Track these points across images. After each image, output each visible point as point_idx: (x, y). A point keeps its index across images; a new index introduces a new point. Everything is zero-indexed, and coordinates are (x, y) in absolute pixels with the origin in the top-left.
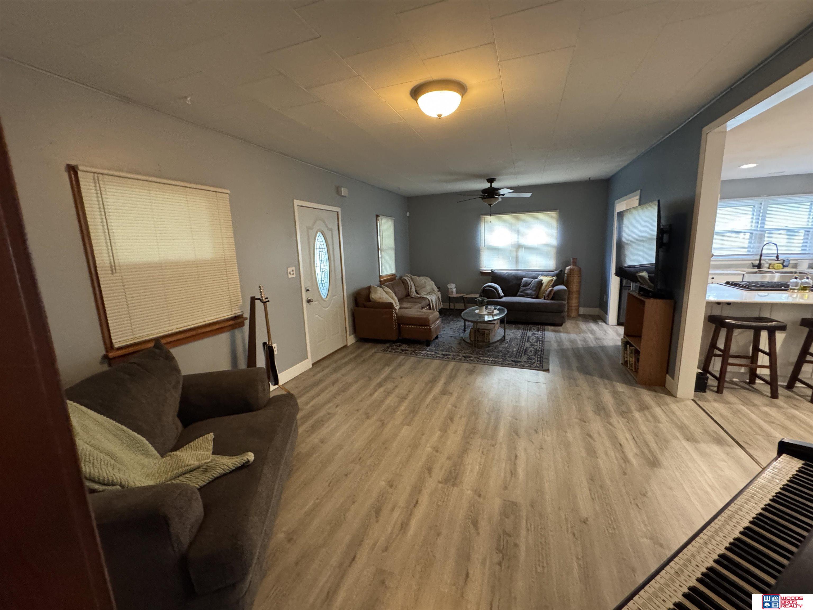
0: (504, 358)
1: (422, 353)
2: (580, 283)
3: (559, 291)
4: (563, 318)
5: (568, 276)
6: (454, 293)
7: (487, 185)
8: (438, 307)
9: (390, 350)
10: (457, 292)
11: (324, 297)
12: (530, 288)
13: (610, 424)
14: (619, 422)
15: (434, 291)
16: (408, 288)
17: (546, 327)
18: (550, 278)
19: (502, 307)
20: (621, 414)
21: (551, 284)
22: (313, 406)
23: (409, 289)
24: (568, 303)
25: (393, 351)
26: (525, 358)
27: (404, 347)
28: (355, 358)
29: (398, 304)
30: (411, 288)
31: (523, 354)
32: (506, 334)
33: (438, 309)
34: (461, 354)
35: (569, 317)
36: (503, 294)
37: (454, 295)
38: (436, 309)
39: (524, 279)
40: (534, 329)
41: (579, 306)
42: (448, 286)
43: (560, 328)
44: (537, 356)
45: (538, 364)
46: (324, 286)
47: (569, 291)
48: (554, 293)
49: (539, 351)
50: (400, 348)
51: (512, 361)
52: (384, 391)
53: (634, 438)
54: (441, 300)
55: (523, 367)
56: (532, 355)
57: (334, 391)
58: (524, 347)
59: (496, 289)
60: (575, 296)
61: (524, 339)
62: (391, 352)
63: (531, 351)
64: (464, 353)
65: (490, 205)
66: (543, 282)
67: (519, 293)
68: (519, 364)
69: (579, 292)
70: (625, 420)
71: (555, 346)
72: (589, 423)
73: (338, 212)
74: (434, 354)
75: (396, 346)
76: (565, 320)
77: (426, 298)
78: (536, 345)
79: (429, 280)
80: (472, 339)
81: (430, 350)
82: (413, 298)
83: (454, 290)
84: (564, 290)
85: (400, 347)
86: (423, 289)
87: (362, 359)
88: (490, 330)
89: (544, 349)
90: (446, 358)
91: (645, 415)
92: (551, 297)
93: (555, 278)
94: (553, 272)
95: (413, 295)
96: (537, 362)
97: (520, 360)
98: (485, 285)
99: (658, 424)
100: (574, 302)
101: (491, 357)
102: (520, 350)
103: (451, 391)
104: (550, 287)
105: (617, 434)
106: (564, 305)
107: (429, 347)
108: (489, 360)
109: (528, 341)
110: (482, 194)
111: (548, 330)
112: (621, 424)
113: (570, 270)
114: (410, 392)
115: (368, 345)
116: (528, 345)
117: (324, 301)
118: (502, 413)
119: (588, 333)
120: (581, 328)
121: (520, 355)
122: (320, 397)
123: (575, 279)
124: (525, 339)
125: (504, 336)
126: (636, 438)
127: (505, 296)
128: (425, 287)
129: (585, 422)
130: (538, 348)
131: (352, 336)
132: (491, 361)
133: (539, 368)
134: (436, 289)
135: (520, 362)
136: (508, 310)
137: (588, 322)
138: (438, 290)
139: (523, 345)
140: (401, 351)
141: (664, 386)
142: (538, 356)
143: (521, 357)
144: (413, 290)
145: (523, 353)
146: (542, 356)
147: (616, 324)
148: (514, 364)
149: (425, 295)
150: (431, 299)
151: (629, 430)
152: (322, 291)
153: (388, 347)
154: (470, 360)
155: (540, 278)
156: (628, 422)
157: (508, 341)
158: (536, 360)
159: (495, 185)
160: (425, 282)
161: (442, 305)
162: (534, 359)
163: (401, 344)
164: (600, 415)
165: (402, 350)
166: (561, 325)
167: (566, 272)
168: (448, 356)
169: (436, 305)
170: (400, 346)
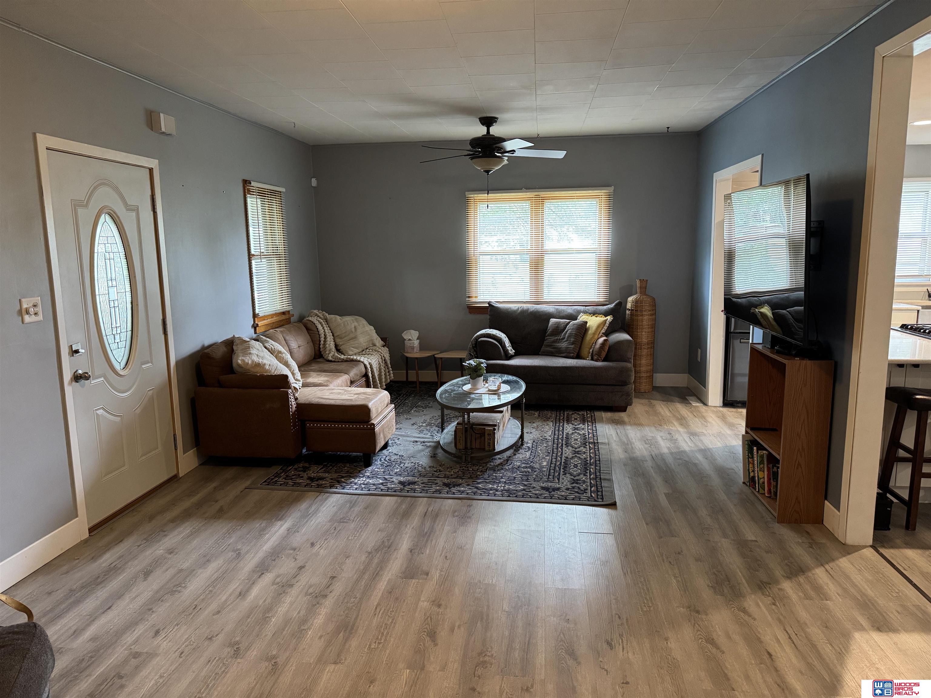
0: (526, 483)
1: (355, 484)
2: (653, 327)
3: (620, 343)
4: (628, 395)
5: (632, 315)
6: (417, 349)
7: (480, 130)
8: (384, 380)
9: (281, 480)
10: (422, 347)
11: (118, 367)
12: (564, 338)
13: (744, 611)
14: (758, 605)
15: (374, 345)
16: (320, 341)
17: (597, 414)
18: (600, 319)
19: (515, 378)
20: (760, 588)
21: (603, 331)
22: (93, 639)
23: (322, 342)
24: (635, 366)
25: (290, 482)
26: (565, 482)
27: (314, 471)
28: (199, 505)
29: (298, 375)
30: (325, 341)
31: (562, 473)
32: (525, 431)
33: (384, 384)
34: (438, 481)
35: (640, 394)
36: (514, 351)
37: (416, 354)
38: (381, 383)
39: (553, 321)
40: (576, 419)
41: (653, 371)
42: (403, 335)
43: (623, 414)
44: (588, 474)
45: (594, 492)
46: (117, 340)
47: (635, 344)
48: (609, 348)
49: (590, 465)
50: (305, 475)
51: (543, 488)
52: (273, 584)
53: (790, 638)
54: (390, 366)
55: (564, 500)
56: (579, 475)
57: (147, 595)
58: (561, 458)
59: (499, 340)
60: (645, 352)
61: (560, 441)
62: (286, 484)
63: (576, 466)
64: (446, 477)
65: (487, 172)
66: (588, 325)
67: (543, 348)
68: (556, 494)
69: (652, 344)
70: (769, 600)
71: (618, 453)
72: (707, 615)
73: (151, 170)
74: (382, 484)
75: (296, 469)
76: (631, 399)
77: (359, 361)
78: (585, 453)
79: (364, 322)
80: (461, 446)
81: (374, 475)
82: (331, 361)
83: (416, 343)
84: (627, 341)
85: (305, 472)
86: (352, 342)
87: (217, 506)
88: (495, 425)
89: (599, 461)
90: (408, 491)
91: (800, 585)
92: (604, 354)
93: (609, 318)
94: (605, 307)
95: (331, 354)
96: (591, 487)
97: (558, 486)
98: (478, 334)
99: (825, 602)
100: (644, 362)
101: (500, 482)
102: (555, 464)
103: (425, 568)
104: (601, 337)
105: (759, 632)
106: (628, 370)
107: (370, 469)
108: (497, 490)
109: (567, 445)
110: (470, 147)
111: (601, 421)
112: (764, 609)
113: (636, 302)
114: (333, 578)
115: (230, 472)
116: (568, 452)
117: (121, 376)
118: (537, 608)
119: (676, 423)
120: (660, 413)
121: (557, 474)
122: (110, 615)
123: (645, 320)
124: (562, 440)
125: (522, 437)
126: (793, 636)
127: (518, 354)
128: (355, 338)
129: (698, 612)
130: (589, 459)
131: (192, 453)
132: (502, 491)
133: (595, 501)
134: (379, 342)
135: (558, 489)
136: (526, 383)
137: (672, 401)
138: (382, 343)
139: (559, 454)
140: (308, 482)
141: (823, 523)
142: (590, 475)
143: (559, 479)
144: (331, 344)
145: (562, 470)
146: (598, 474)
147: (722, 405)
148: (547, 494)
149: (355, 354)
150: (369, 363)
151: (780, 621)
152: (114, 352)
153: (277, 475)
154: (459, 491)
155: (582, 318)
156: (774, 604)
157: (530, 445)
158: (589, 484)
159: (496, 130)
160: (355, 327)
161: (392, 375)
162: (584, 482)
163: (307, 465)
164: (722, 594)
165: (312, 479)
166: (624, 409)
167: (629, 306)
168: (412, 486)
169: (380, 375)
170: (305, 469)
